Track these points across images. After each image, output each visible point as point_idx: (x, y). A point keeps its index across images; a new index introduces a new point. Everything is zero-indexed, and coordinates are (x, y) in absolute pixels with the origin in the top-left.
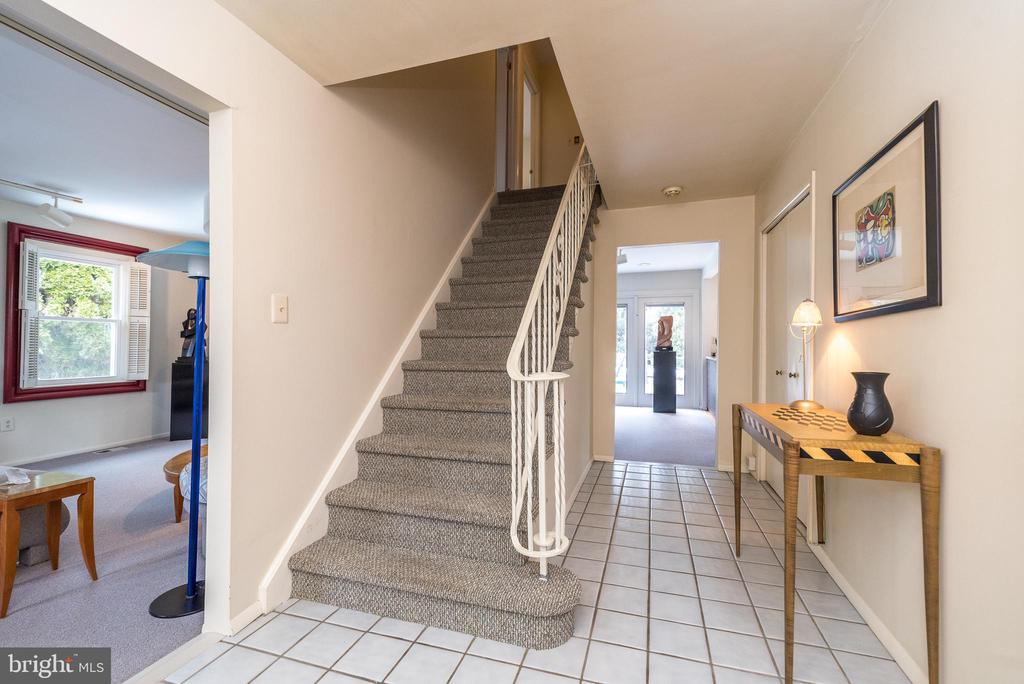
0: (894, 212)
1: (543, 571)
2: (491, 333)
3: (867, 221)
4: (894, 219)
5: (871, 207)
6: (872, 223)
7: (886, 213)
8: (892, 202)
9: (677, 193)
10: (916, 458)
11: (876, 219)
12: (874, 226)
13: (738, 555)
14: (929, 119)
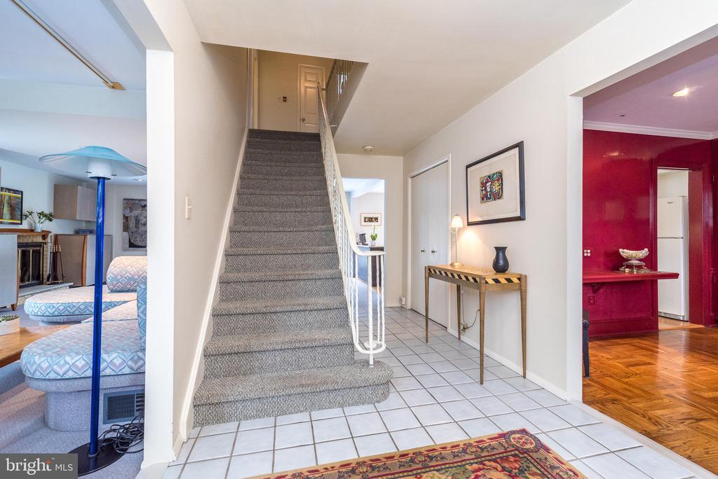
0: (502, 181)
1: (371, 362)
2: (287, 229)
3: (487, 182)
4: (502, 184)
5: (489, 177)
6: (490, 183)
7: (498, 180)
8: (501, 176)
9: (371, 150)
10: (519, 279)
11: (492, 182)
12: (491, 185)
13: (427, 342)
14: (520, 146)
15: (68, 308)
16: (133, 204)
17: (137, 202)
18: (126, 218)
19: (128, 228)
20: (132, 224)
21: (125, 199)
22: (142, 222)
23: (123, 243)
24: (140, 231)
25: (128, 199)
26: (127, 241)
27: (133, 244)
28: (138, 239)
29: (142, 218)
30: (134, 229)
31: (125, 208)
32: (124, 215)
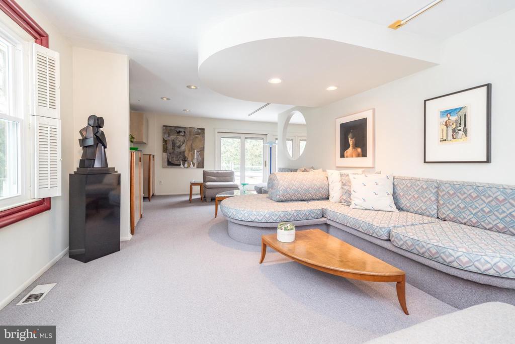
15: (272, 217)
16: (170, 130)
17: (173, 128)
18: (165, 141)
19: (167, 150)
20: (170, 146)
21: (164, 126)
22: (178, 145)
23: (163, 162)
24: (176, 152)
25: (167, 126)
26: (166, 160)
27: (170, 162)
28: (174, 159)
29: (177, 142)
30: (171, 151)
31: (164, 133)
32: (164, 139)
